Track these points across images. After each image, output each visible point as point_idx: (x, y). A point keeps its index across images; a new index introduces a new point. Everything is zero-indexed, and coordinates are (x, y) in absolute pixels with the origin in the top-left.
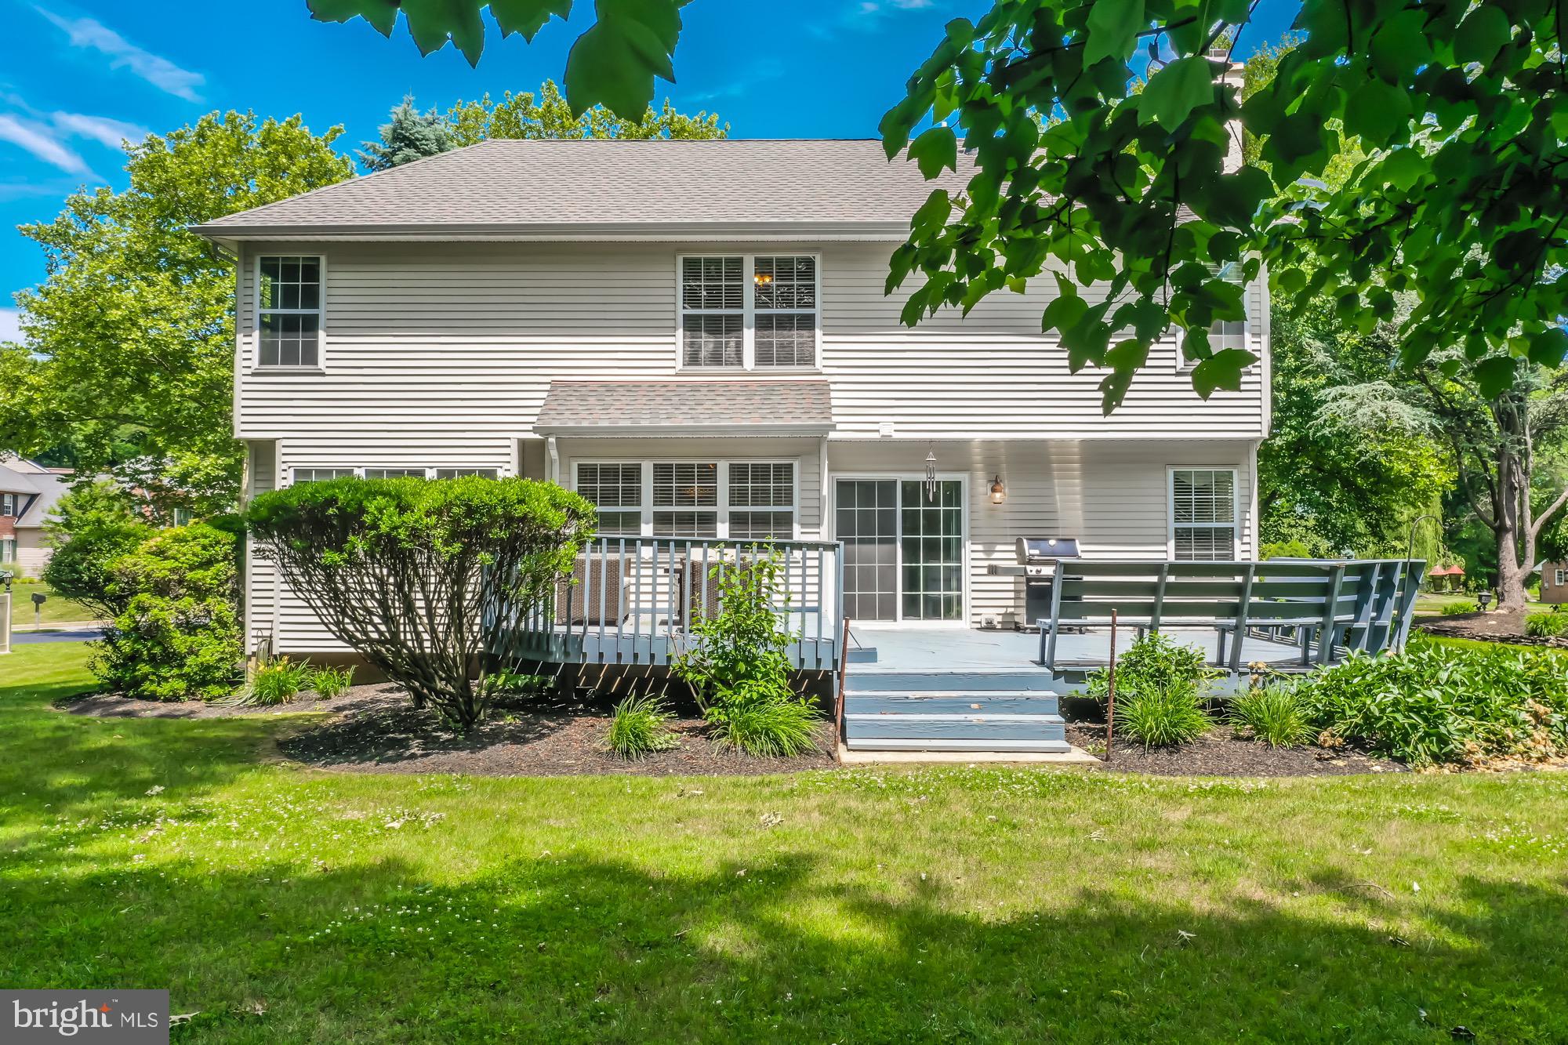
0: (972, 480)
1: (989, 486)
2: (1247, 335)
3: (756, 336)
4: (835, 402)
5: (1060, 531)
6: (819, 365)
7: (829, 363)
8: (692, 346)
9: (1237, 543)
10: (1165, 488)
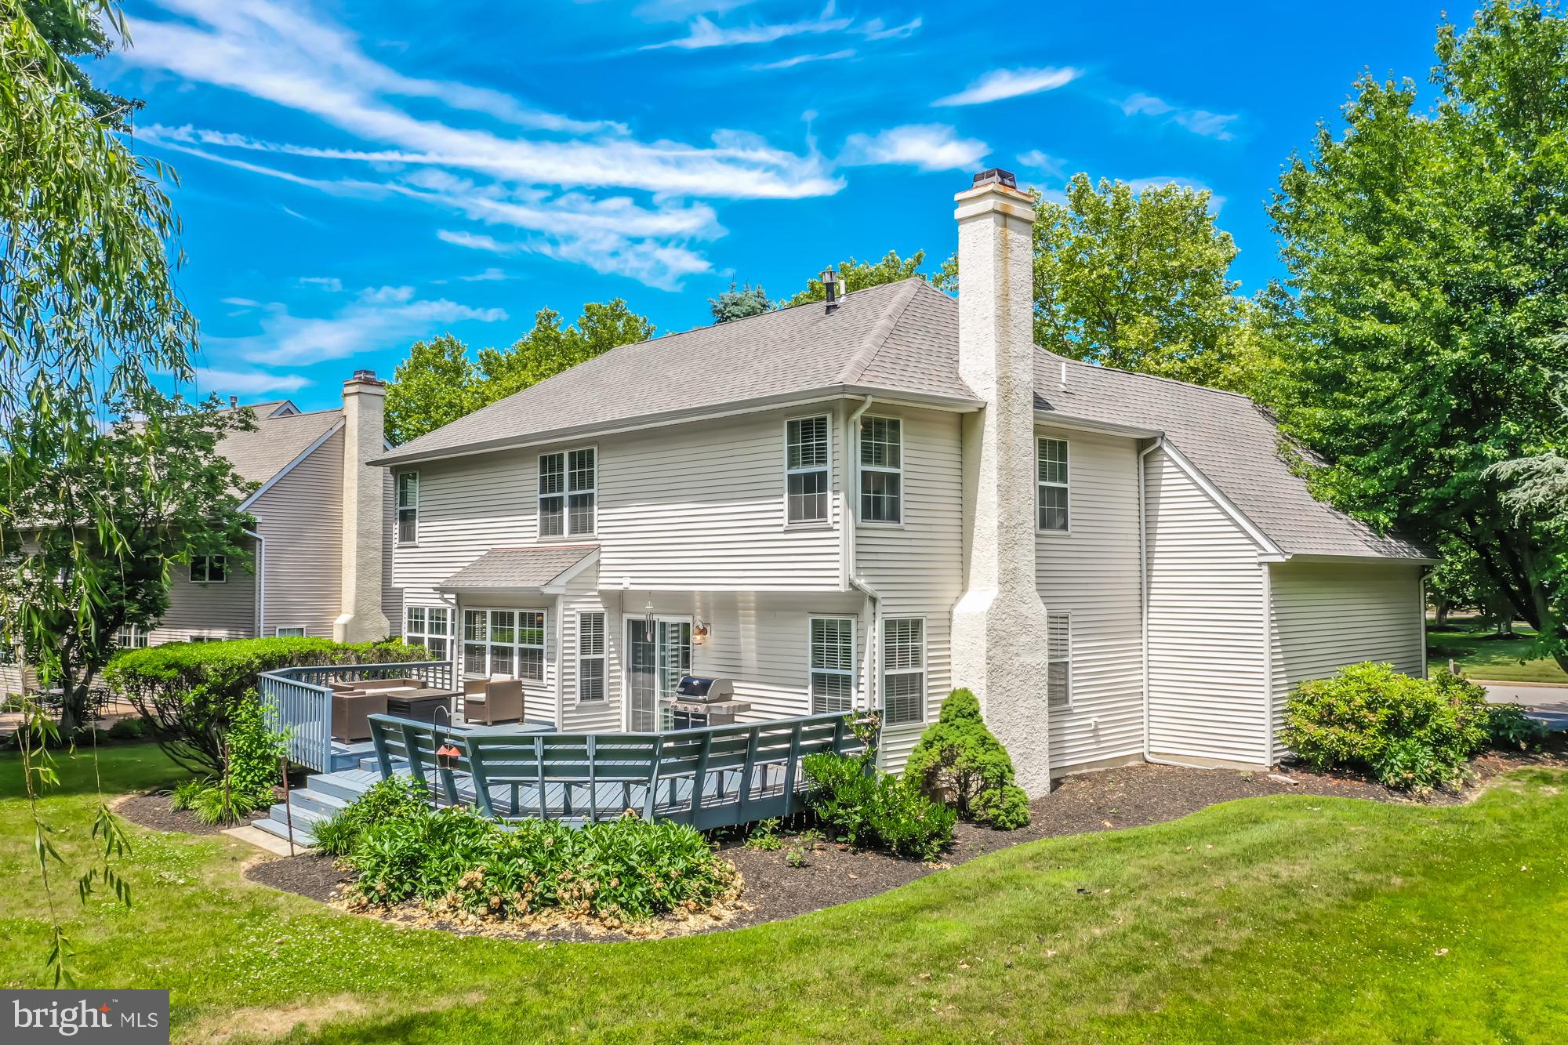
0: (694, 622)
2: (830, 494)
3: (570, 512)
4: (603, 561)
5: (743, 670)
6: (595, 533)
7: (601, 530)
8: (544, 521)
9: (854, 690)
10: (807, 634)
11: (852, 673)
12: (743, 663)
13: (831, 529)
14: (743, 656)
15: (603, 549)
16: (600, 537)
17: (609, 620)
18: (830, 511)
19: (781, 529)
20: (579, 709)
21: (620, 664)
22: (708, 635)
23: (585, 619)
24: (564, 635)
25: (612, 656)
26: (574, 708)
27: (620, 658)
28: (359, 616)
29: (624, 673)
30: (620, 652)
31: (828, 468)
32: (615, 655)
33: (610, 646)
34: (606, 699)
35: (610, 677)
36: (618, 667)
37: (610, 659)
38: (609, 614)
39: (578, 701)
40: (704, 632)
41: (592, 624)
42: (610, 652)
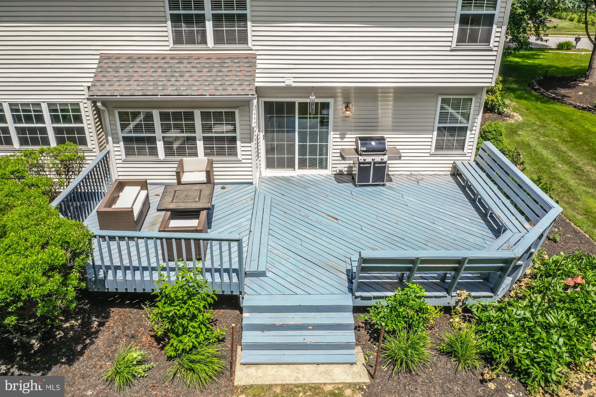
0: (335, 102)
1: (344, 106)
2: (494, 28)
3: (215, 26)
4: (259, 66)
6: (250, 45)
7: (257, 43)
8: (177, 33)
9: (469, 133)
11: (469, 125)
12: (380, 124)
13: (491, 50)
15: (258, 57)
16: (255, 48)
18: (493, 39)
22: (351, 109)
27: (259, 127)
29: (262, 134)
30: (259, 123)
31: (496, 11)
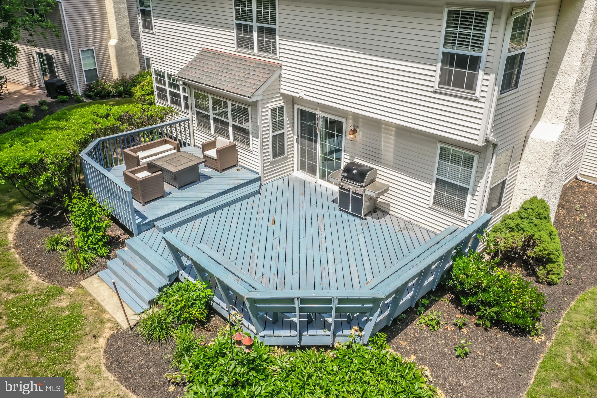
0: (347, 123)
2: (481, 73)
3: (259, 36)
4: (283, 75)
5: (382, 161)
6: (278, 55)
7: (281, 55)
8: (239, 39)
9: (469, 196)
10: (435, 154)
11: (470, 187)
12: (382, 157)
13: (478, 101)
14: (383, 152)
15: (283, 67)
16: (281, 59)
17: (287, 109)
18: (479, 87)
19: (432, 89)
20: (272, 163)
21: (293, 133)
22: (357, 134)
23: (274, 110)
24: (263, 124)
25: (288, 129)
26: (269, 164)
27: (293, 130)
28: (121, 40)
29: (295, 137)
30: (293, 126)
31: (483, 54)
32: (290, 129)
33: (288, 124)
34: (286, 155)
35: (288, 142)
36: (292, 135)
37: (288, 131)
38: (287, 105)
39: (271, 159)
40: (354, 131)
41: (278, 112)
42: (288, 128)
